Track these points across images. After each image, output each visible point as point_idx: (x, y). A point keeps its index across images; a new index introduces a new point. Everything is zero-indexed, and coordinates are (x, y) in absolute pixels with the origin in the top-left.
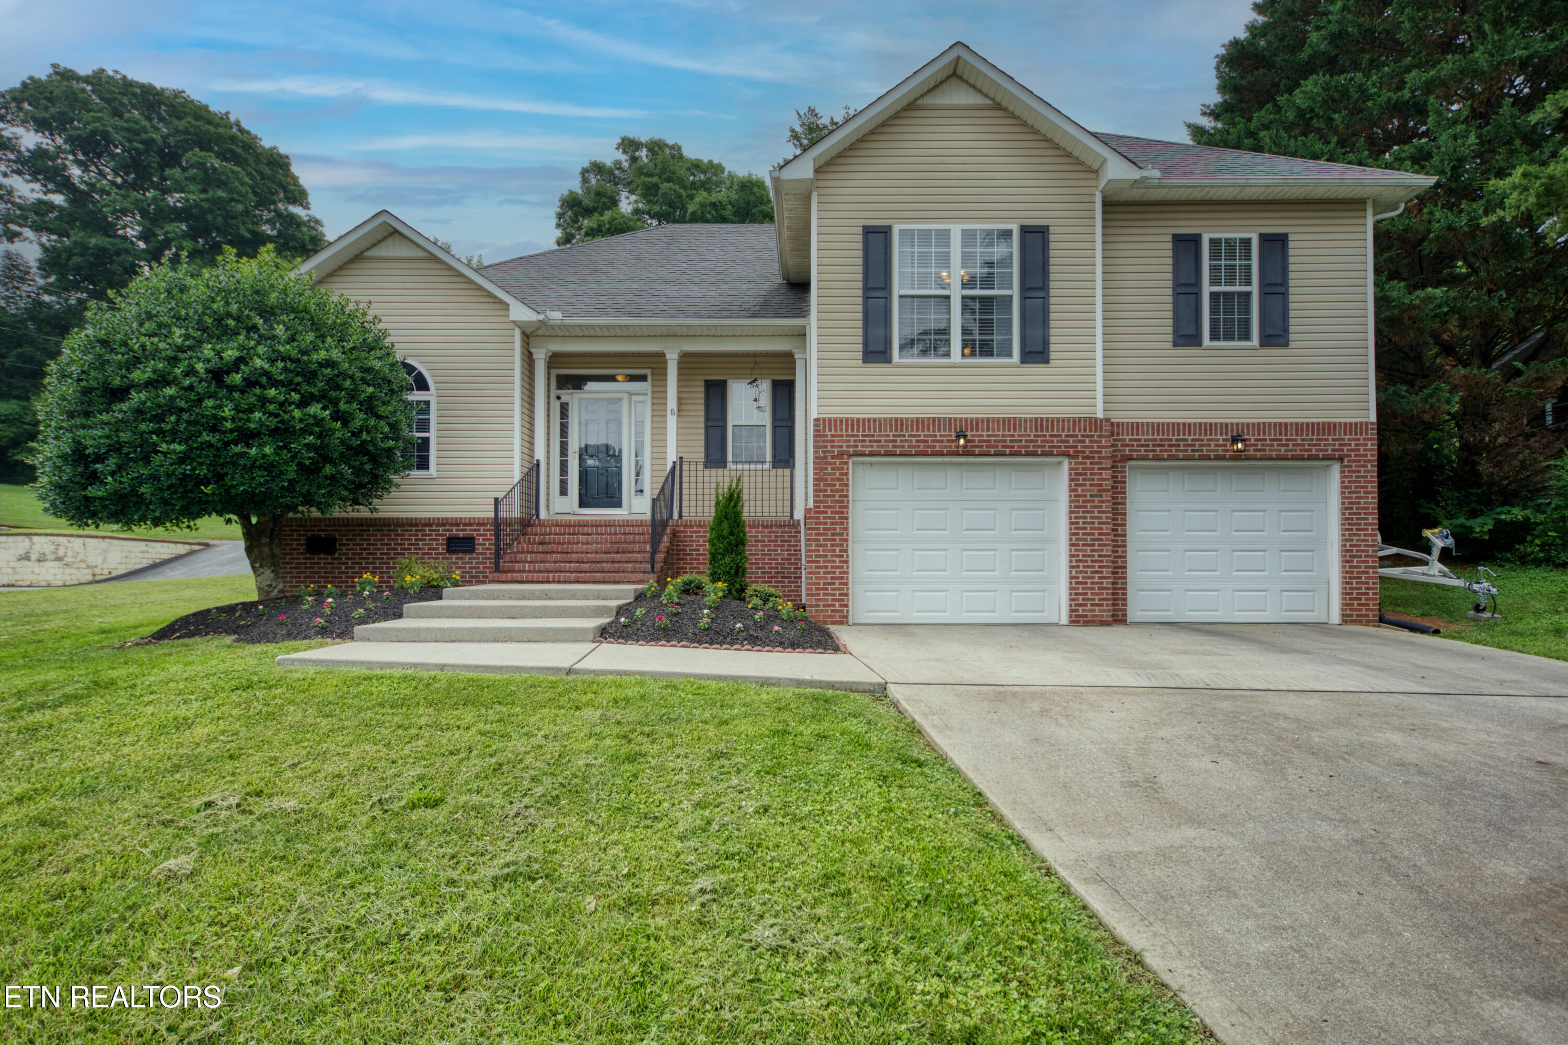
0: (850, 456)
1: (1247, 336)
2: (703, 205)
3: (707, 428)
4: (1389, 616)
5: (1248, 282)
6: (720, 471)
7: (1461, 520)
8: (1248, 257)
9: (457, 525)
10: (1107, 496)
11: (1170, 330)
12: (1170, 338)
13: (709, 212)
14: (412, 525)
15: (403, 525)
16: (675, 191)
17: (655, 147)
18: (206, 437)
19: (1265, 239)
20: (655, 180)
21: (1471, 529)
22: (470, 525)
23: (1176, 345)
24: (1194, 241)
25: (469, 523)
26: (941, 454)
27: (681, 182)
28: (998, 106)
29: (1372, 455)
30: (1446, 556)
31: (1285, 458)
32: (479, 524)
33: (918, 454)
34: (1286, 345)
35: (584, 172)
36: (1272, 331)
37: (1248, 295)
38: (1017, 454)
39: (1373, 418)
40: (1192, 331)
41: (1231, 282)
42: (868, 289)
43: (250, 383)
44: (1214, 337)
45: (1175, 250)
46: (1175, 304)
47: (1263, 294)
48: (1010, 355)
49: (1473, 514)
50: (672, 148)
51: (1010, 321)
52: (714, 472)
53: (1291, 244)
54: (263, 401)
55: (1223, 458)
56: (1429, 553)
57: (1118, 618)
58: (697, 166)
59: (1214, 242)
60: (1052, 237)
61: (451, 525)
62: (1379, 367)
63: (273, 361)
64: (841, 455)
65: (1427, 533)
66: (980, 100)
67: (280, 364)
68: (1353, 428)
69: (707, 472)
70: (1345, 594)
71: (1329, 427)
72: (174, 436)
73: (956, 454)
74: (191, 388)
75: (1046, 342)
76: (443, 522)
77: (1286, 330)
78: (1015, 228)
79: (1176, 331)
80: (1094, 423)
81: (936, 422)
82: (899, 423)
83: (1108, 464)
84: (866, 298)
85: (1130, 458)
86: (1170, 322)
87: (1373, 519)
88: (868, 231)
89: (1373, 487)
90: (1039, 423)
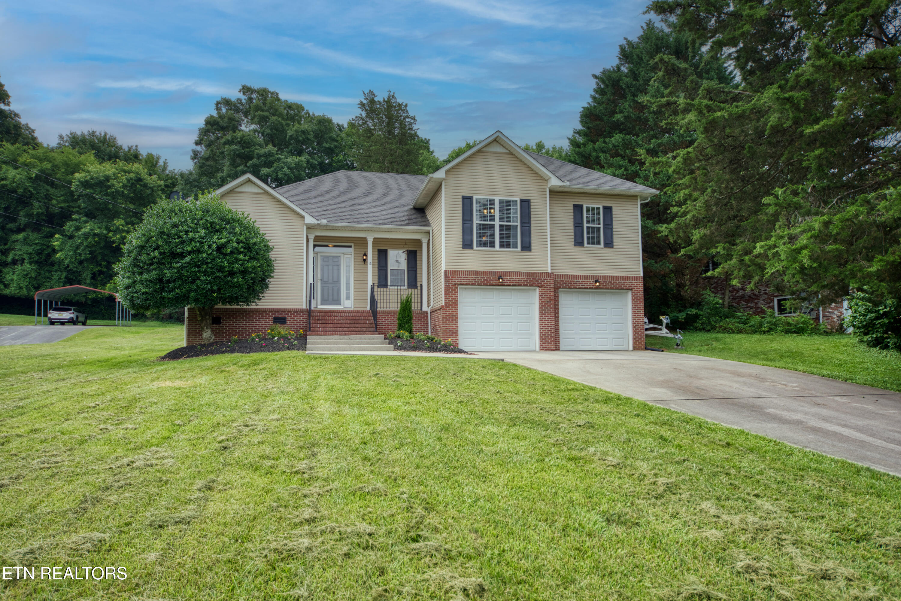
0: (458, 285)
1: (599, 243)
2: (297, 131)
3: (379, 270)
4: (649, 347)
5: (599, 223)
6: (385, 289)
7: (675, 314)
8: (599, 214)
9: (278, 312)
10: (553, 302)
11: (573, 240)
12: (573, 243)
13: (301, 136)
14: (257, 312)
15: (253, 311)
16: (279, 121)
17: (263, 93)
18: (218, 274)
19: (605, 208)
20: (266, 114)
21: (678, 317)
22: (284, 312)
23: (575, 245)
24: (581, 207)
25: (284, 311)
26: (492, 285)
27: (281, 115)
28: (511, 154)
29: (642, 289)
30: (667, 327)
31: (613, 289)
32: (288, 312)
33: (484, 285)
34: (612, 247)
35: (218, 103)
36: (607, 242)
37: (599, 228)
38: (520, 285)
39: (642, 275)
40: (581, 241)
41: (594, 223)
42: (464, 220)
43: (232, 253)
44: (588, 243)
45: (574, 210)
46: (575, 230)
47: (605, 228)
48: (517, 247)
49: (680, 311)
50: (272, 94)
51: (517, 235)
52: (382, 290)
53: (613, 210)
54: (237, 260)
55: (592, 288)
56: (662, 325)
57: (557, 349)
58: (289, 106)
59: (588, 208)
60: (532, 204)
61: (275, 312)
62: (644, 251)
63: (238, 243)
64: (455, 285)
65: (661, 317)
66: (504, 151)
67: (241, 244)
68: (635, 278)
69: (379, 290)
70: (634, 339)
71: (627, 278)
72: (205, 273)
73: (498, 285)
74: (211, 254)
75: (530, 244)
76: (272, 311)
77: (612, 242)
78: (518, 199)
79: (575, 240)
80: (548, 274)
81: (490, 273)
82: (477, 273)
83: (553, 290)
84: (463, 224)
85: (560, 288)
86: (573, 237)
87: (642, 312)
88: (464, 198)
89: (642, 300)
90: (529, 274)
